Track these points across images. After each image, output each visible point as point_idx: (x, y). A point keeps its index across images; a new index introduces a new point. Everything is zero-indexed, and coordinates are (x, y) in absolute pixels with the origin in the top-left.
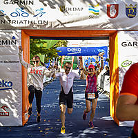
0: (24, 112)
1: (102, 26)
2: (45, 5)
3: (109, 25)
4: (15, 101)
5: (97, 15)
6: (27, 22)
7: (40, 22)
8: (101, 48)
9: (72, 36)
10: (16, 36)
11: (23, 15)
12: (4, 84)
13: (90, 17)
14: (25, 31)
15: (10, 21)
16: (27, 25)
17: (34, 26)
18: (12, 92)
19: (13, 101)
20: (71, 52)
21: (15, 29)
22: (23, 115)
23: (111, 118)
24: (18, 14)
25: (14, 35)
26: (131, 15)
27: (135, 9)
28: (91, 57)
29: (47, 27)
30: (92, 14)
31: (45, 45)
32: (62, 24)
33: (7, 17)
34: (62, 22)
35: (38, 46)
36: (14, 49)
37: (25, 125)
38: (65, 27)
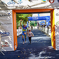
0: (15, 45)
1: (47, 7)
4: (11, 41)
5: (45, 2)
6: (15, 7)
7: (20, 6)
8: (47, 17)
9: (34, 12)
10: (10, 13)
11: (13, 3)
12: (6, 33)
14: (14, 10)
15: (7, 6)
16: (15, 8)
17: (18, 8)
18: (9, 37)
19: (10, 40)
20: (34, 19)
21: (9, 10)
22: (14, 46)
23: (52, 47)
24: (11, 3)
25: (9, 12)
28: (43, 21)
29: (23, 8)
30: (42, 2)
31: (23, 16)
32: (30, 7)
33: (6, 5)
34: (30, 6)
35: (20, 17)
36: (9, 18)
37: (15, 51)
38: (31, 8)
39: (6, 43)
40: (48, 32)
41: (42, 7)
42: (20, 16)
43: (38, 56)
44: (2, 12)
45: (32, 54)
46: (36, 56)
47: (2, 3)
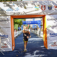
2: (19, 6)
3: (42, 13)
9: (29, 17)
13: (35, 10)
14: (12, 16)
15: (6, 13)
16: (13, 14)
17: (15, 14)
18: (8, 39)
21: (8, 16)
22: (12, 47)
24: (9, 10)
25: (8, 18)
26: (50, 9)
27: (51, 7)
29: (20, 14)
34: (25, 12)
36: (8, 23)
37: (13, 51)
38: (26, 14)
39: (5, 44)
40: (40, 34)
41: (35, 14)
42: (16, 20)
43: (33, 55)
44: (2, 17)
46: (32, 55)
47: (2, 10)
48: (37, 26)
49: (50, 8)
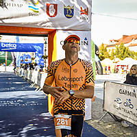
3: (48, 24)
13: (30, 14)
26: (69, 16)
27: (73, 10)
38: (4, 23)
40: (39, 79)
45: (4, 134)
48: (33, 59)
49: (69, 13)
